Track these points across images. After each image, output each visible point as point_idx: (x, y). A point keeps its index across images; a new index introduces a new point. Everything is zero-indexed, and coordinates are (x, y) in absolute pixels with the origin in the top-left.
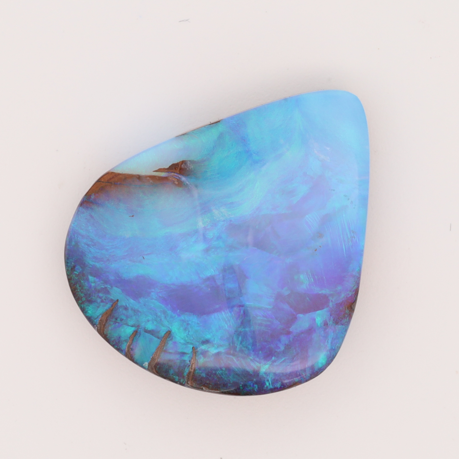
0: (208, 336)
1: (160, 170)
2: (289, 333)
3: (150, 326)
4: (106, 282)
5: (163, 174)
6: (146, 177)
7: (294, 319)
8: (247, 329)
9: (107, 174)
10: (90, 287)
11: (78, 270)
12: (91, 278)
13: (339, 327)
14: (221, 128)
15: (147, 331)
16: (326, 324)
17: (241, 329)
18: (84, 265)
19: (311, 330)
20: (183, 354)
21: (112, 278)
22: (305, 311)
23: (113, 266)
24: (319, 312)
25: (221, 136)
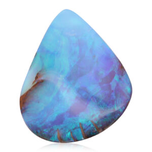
0: (92, 114)
1: (34, 82)
2: (113, 91)
3: (73, 127)
4: (50, 127)
5: (35, 83)
6: (32, 88)
7: (110, 86)
8: (100, 101)
9: (21, 98)
10: (47, 133)
11: (39, 131)
12: (45, 130)
13: (124, 76)
14: (38, 55)
15: (74, 129)
16: (120, 79)
17: (99, 103)
18: (39, 129)
19: (118, 85)
20: (90, 125)
21: (50, 124)
22: (111, 81)
23: (47, 121)
24: (115, 77)
25: (41, 57)
